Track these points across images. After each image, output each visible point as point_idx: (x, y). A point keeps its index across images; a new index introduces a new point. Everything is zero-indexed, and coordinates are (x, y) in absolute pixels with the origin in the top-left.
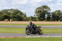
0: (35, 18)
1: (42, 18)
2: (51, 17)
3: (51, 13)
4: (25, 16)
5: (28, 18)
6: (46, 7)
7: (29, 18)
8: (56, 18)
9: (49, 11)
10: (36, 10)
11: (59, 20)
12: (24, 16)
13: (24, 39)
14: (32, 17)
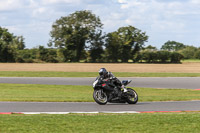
0: (54, 53)
1: (75, 53)
2: (104, 48)
3: (103, 35)
4: (22, 46)
5: (29, 51)
6: (87, 17)
7: (34, 51)
8: (121, 50)
9: (97, 31)
10: (54, 26)
11: (131, 58)
12: (16, 46)
13: (18, 120)
14: (41, 48)
